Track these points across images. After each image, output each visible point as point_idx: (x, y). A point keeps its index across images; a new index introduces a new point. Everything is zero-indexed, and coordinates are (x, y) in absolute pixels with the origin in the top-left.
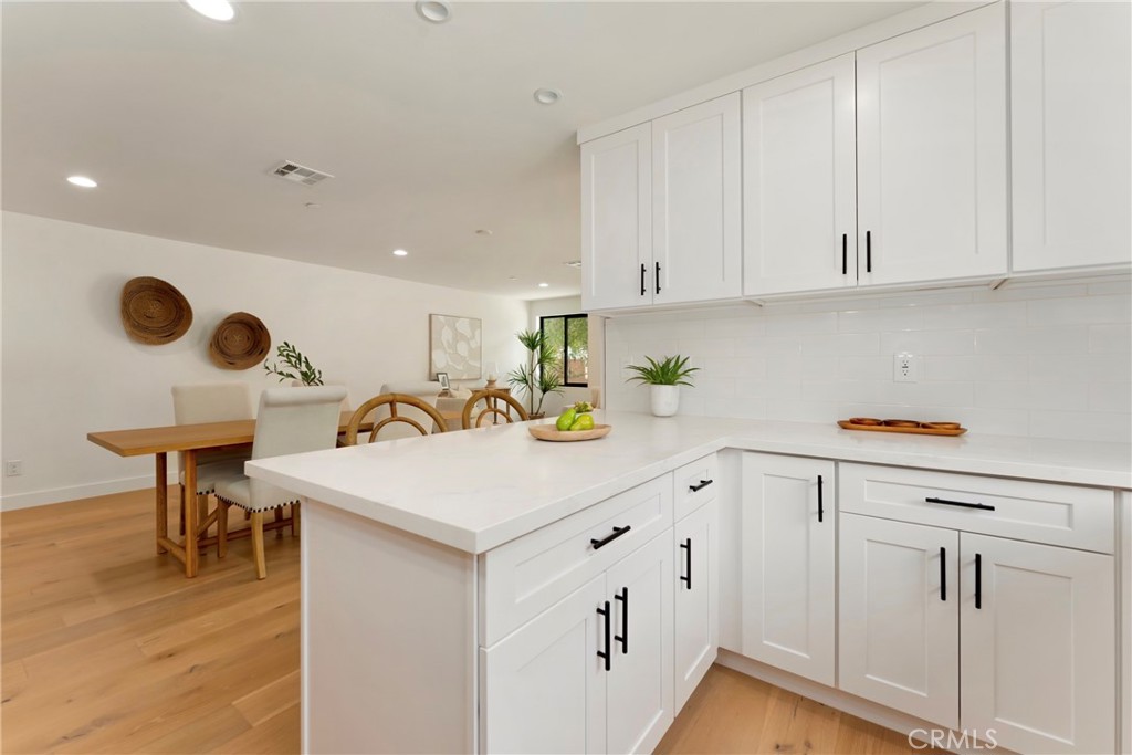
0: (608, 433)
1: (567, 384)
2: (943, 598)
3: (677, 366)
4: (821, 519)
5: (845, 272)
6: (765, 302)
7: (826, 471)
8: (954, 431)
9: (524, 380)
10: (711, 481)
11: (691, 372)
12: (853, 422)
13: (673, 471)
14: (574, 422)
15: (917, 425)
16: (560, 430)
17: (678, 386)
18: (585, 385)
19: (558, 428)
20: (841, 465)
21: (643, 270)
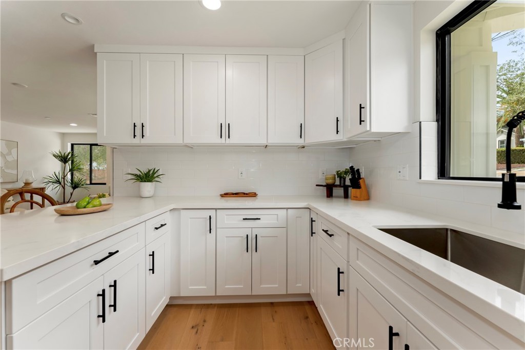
0: (111, 207)
1: (91, 184)
2: (247, 251)
3: (154, 173)
4: (210, 232)
5: (221, 138)
6: (194, 146)
7: (212, 213)
8: (254, 195)
9: (58, 182)
10: (166, 224)
11: (161, 176)
12: (225, 194)
13: (145, 221)
14: (88, 203)
15: (244, 194)
16: (78, 208)
17: (154, 183)
18: (105, 184)
19: (77, 207)
20: (218, 210)
21: (135, 126)
